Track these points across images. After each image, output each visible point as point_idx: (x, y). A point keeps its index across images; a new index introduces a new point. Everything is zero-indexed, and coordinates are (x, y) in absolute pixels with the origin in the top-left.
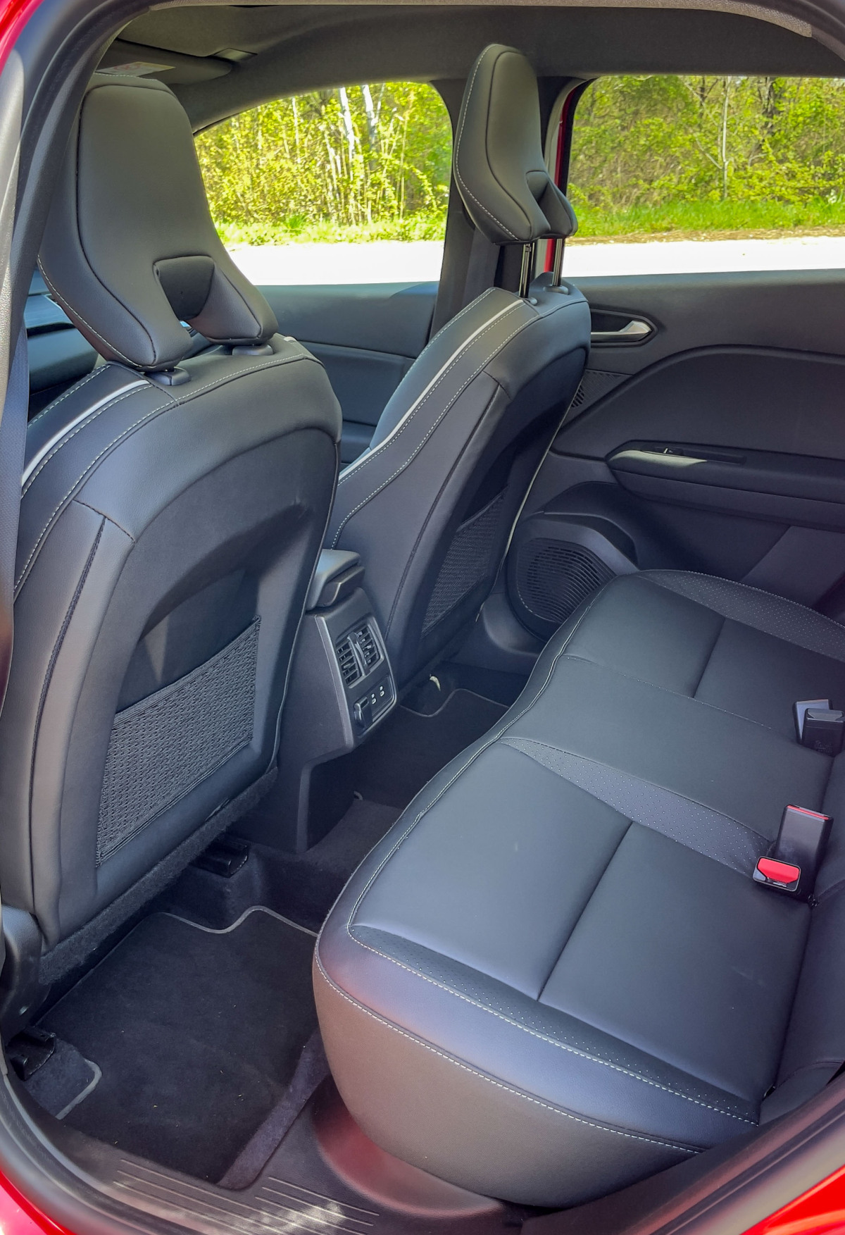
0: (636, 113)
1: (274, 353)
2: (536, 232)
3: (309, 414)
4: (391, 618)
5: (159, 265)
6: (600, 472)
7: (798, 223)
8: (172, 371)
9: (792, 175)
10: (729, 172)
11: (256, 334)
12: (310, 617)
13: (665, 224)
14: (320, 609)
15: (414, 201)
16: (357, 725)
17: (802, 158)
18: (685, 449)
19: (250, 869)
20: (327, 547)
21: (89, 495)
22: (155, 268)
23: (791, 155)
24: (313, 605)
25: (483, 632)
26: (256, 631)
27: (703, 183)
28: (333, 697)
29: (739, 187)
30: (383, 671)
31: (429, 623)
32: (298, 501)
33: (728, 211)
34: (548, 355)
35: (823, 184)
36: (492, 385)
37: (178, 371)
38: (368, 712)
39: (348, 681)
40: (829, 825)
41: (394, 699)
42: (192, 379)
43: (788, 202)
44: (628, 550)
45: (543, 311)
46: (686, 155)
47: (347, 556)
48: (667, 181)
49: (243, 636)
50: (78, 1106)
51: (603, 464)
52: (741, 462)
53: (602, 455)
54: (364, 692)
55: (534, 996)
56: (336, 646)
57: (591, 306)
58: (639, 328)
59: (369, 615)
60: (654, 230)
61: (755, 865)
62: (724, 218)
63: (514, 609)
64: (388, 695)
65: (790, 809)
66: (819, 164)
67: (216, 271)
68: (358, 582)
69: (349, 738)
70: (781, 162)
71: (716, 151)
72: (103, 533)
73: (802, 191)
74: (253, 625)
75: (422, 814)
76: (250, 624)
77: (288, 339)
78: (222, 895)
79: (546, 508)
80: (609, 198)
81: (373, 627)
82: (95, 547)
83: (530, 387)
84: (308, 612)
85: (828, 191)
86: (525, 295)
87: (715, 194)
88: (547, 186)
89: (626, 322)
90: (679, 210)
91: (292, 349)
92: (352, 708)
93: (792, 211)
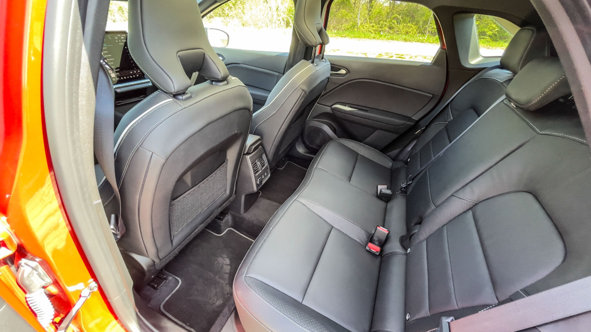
0: (339, 8)
1: (228, 84)
2: (318, 43)
3: (240, 105)
4: (270, 152)
5: (180, 53)
6: (328, 110)
7: (374, 38)
8: (184, 93)
9: (373, 26)
10: (359, 24)
11: (220, 78)
12: (244, 156)
13: (344, 35)
14: (248, 154)
15: (288, 25)
16: (258, 185)
17: (375, 22)
18: (352, 106)
19: (228, 218)
20: (251, 133)
21: (146, 145)
22: (178, 55)
23: (373, 22)
24: (246, 152)
25: (296, 148)
26: (227, 163)
27: (353, 26)
28: (251, 178)
29: (362, 29)
30: (266, 168)
31: (281, 152)
32: (236, 132)
33: (359, 34)
34: (319, 81)
35: (380, 29)
36: (301, 91)
37: (187, 93)
38: (261, 182)
39: (255, 173)
40: (389, 233)
41: (269, 175)
42: (193, 96)
43: (372, 33)
44: (335, 131)
45: (318, 68)
46: (350, 19)
47: (258, 137)
48: (346, 25)
49: (222, 165)
50: (173, 294)
51: (330, 108)
52: (366, 111)
53: (330, 105)
54: (260, 175)
55: (301, 301)
56: (252, 164)
57: (331, 64)
58: (343, 71)
59: (263, 153)
60: (342, 37)
61: (367, 244)
62: (358, 35)
63: (304, 143)
64: (267, 175)
65: (378, 228)
66: (379, 24)
67: (206, 56)
68: (261, 144)
69: (255, 189)
70: (371, 23)
71: (357, 19)
72: (152, 158)
73: (375, 30)
74: (225, 163)
75: (271, 228)
76: (225, 162)
77: (233, 78)
78: (220, 226)
79: (314, 118)
80: (332, 28)
81: (264, 156)
82: (149, 163)
83: (312, 92)
84: (244, 154)
85: (381, 31)
86: (313, 62)
87: (356, 29)
88: (321, 29)
89: (339, 69)
90: (348, 32)
91: (235, 82)
92: (256, 181)
93: (373, 35)
